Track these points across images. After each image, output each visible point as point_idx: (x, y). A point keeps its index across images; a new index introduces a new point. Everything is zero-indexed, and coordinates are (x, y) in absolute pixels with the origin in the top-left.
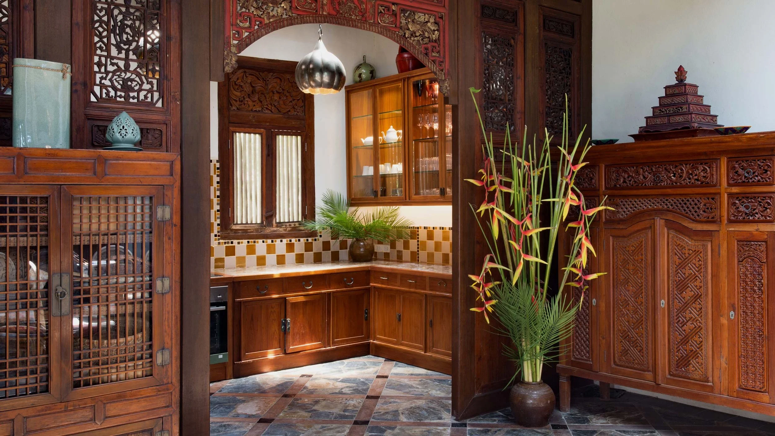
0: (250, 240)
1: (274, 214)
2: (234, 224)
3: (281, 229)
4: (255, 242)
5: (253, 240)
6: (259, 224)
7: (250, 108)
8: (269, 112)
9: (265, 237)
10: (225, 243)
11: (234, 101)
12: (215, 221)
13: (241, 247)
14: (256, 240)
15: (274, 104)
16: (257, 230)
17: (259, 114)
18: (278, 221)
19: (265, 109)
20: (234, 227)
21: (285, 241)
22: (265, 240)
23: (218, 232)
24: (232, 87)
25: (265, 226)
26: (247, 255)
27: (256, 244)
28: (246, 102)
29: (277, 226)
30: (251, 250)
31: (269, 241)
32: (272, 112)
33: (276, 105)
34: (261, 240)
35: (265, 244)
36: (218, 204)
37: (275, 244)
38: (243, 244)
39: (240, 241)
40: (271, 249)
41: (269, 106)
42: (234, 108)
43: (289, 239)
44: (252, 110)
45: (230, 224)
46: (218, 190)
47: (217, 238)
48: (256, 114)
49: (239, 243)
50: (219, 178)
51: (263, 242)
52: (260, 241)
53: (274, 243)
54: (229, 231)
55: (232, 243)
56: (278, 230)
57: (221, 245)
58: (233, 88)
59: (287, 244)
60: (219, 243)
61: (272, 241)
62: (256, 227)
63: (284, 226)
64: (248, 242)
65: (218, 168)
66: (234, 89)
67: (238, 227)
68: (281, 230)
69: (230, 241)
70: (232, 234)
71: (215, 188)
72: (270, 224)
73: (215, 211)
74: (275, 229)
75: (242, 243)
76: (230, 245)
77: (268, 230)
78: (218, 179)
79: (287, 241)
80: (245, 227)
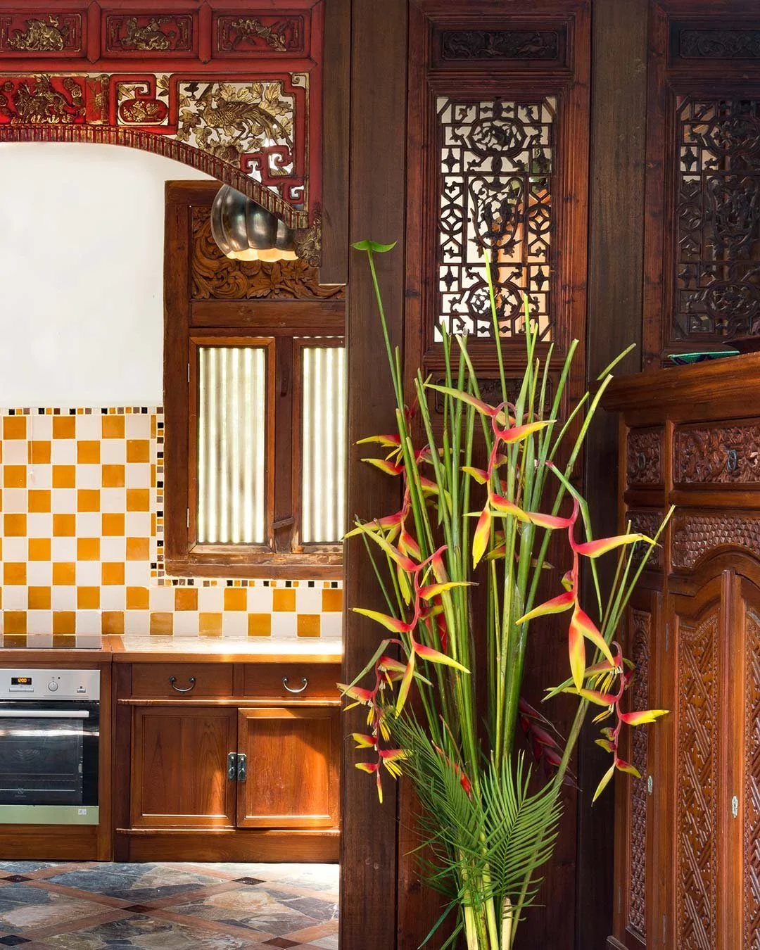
0: (233, 580)
1: (296, 524)
2: (198, 543)
3: (313, 558)
4: (245, 584)
5: (241, 580)
6: (258, 544)
7: (242, 293)
8: (290, 297)
9: (269, 573)
10: (175, 582)
11: (203, 280)
12: (153, 534)
13: (212, 593)
14: (249, 580)
15: (300, 279)
16: (253, 558)
17: (261, 304)
18: (306, 539)
19: (277, 292)
20: (197, 550)
21: (320, 584)
22: (270, 580)
23: (160, 558)
24: (198, 250)
25: (271, 550)
26: (225, 610)
27: (248, 588)
28: (231, 281)
29: (302, 551)
30: (235, 601)
31: (281, 584)
32: (296, 297)
33: (305, 280)
34: (261, 581)
35: (270, 588)
36: (159, 500)
37: (295, 590)
38: (217, 587)
39: (210, 579)
40: (284, 602)
41: (289, 283)
42: (203, 294)
43: (331, 581)
44: (245, 296)
45: (188, 543)
46: (160, 470)
47: (157, 570)
48: (251, 304)
49: (206, 584)
50: (162, 445)
51: (266, 584)
52: (259, 582)
53: (292, 588)
54: (186, 557)
55: (191, 582)
56: (306, 559)
57: (165, 587)
58: (202, 252)
59: (323, 590)
60: (161, 583)
61: (288, 584)
62: (251, 550)
63: (321, 552)
64: (230, 583)
65: (160, 425)
66: (204, 255)
67: (206, 550)
68: (313, 561)
69: (186, 579)
70: (193, 564)
71: (153, 466)
72: (285, 546)
73: (153, 515)
74: (298, 557)
75: (214, 583)
76: (187, 586)
77: (281, 559)
78: (161, 448)
79: (326, 584)
80: (224, 550)
